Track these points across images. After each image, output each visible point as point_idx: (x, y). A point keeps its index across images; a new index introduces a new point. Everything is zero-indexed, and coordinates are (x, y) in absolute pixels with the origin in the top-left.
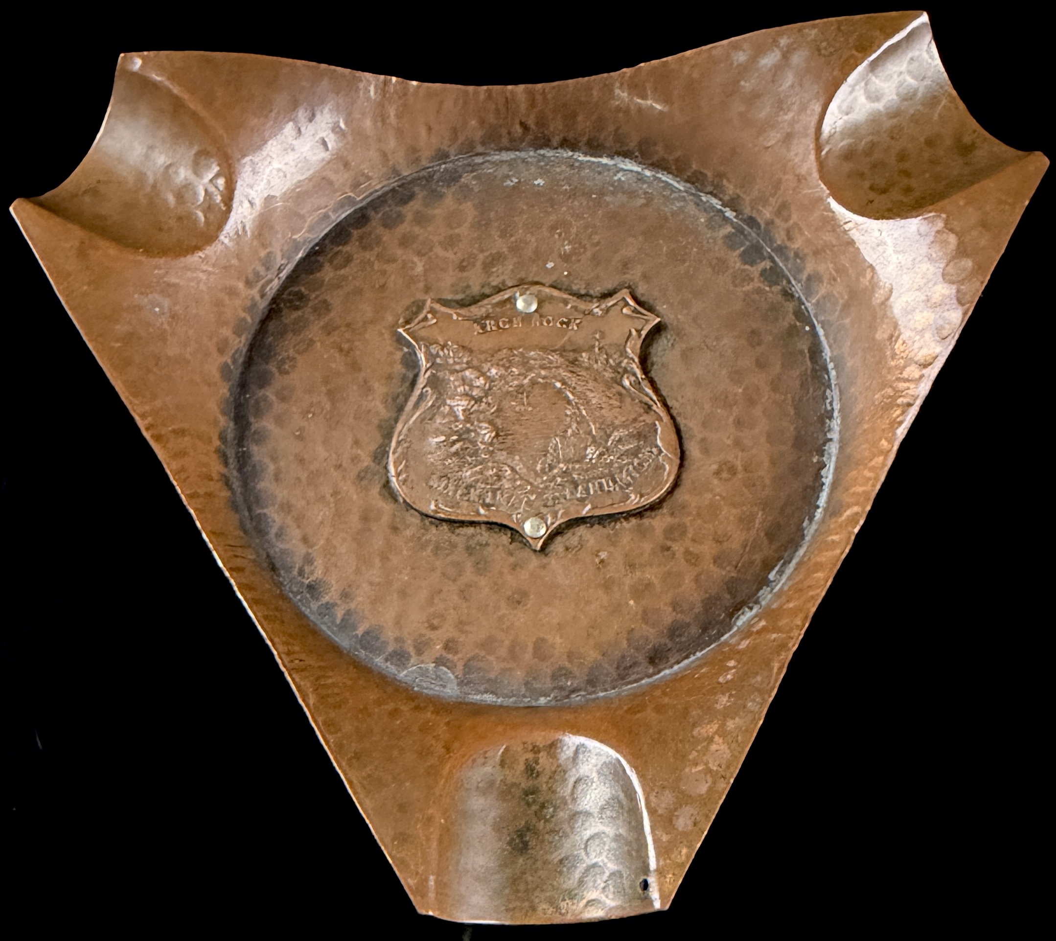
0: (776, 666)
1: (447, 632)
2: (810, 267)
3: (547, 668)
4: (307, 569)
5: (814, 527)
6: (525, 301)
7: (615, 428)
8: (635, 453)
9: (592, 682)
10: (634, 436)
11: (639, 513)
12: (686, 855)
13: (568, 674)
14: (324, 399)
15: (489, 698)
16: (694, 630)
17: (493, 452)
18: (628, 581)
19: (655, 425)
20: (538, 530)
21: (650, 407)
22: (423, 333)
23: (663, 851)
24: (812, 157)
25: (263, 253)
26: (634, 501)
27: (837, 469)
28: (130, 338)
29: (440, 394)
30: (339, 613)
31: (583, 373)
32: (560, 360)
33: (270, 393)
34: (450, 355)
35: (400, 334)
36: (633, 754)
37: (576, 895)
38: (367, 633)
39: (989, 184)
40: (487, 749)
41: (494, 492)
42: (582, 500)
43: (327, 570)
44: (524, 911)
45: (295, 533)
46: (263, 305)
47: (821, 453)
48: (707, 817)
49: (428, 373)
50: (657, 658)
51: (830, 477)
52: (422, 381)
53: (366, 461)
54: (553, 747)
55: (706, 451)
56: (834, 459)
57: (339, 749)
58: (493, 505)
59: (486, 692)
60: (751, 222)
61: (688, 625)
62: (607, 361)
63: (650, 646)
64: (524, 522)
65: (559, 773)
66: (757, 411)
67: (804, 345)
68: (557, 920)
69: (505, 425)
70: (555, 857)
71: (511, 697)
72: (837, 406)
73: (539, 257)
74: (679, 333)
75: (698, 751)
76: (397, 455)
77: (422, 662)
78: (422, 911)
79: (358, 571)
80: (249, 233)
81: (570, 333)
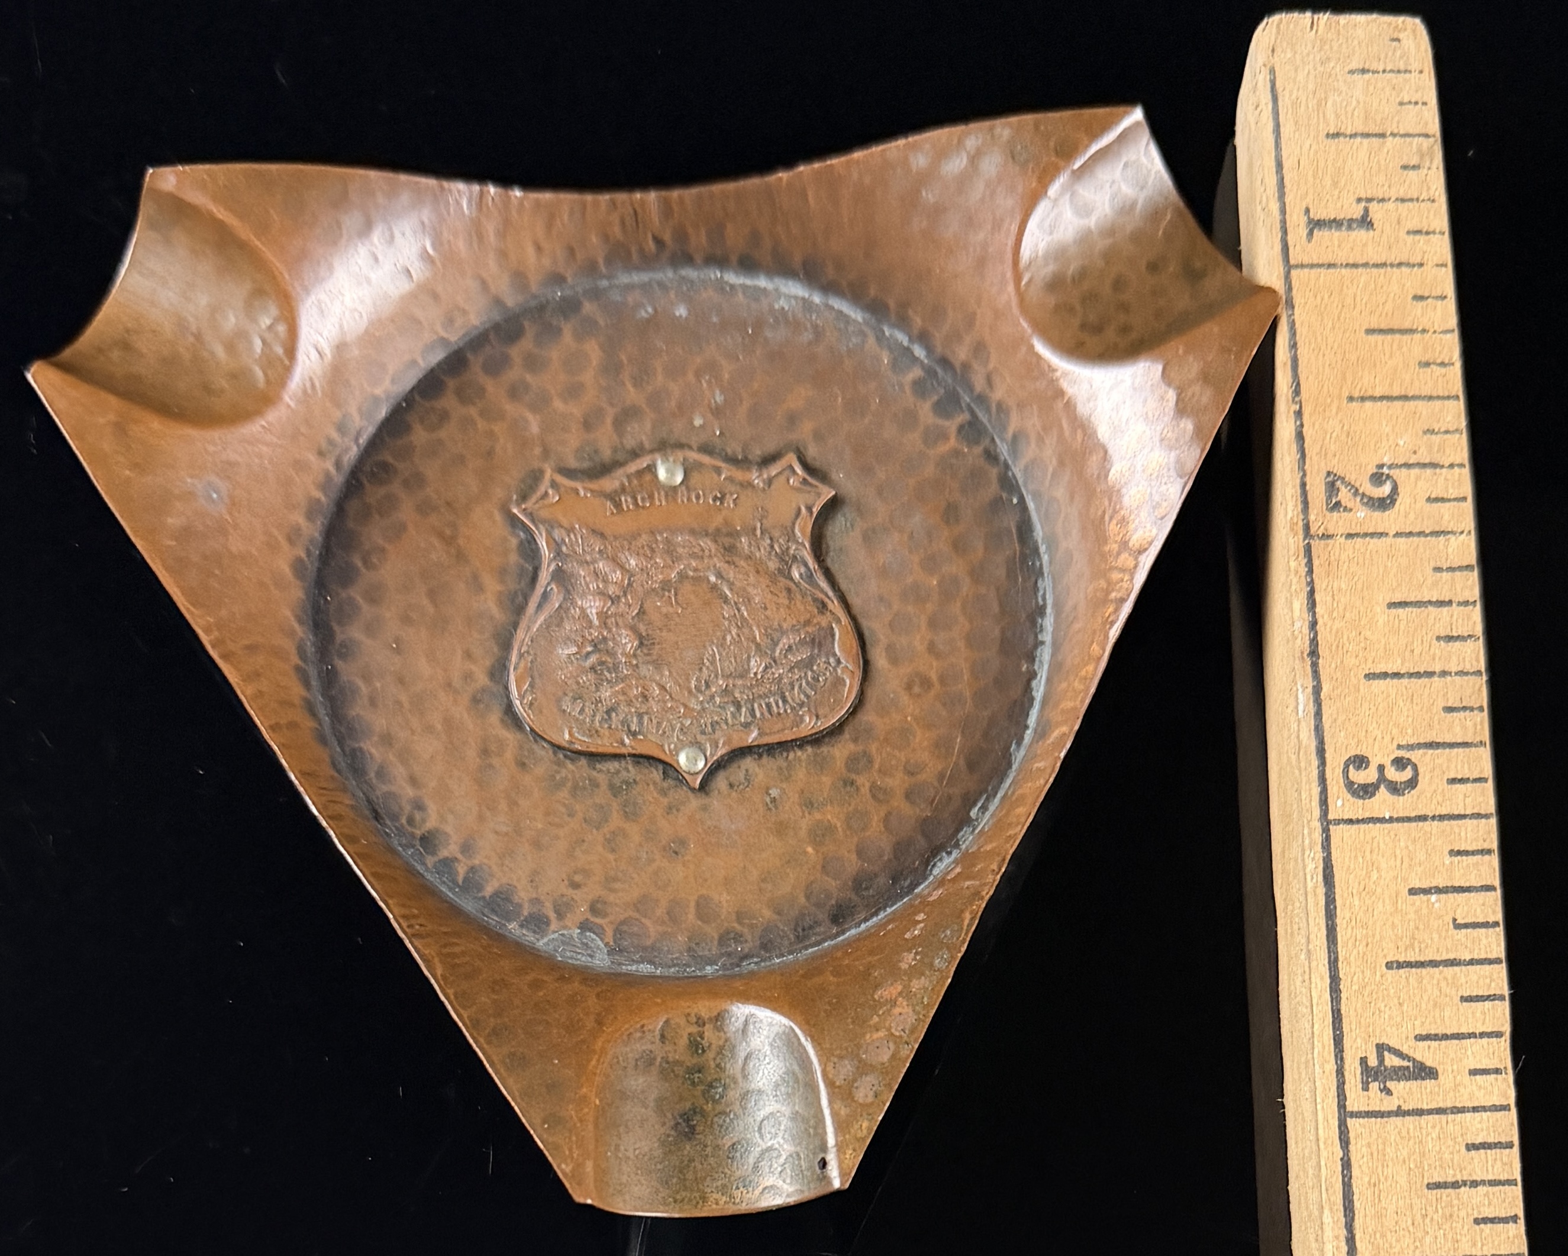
0: (967, 916)
1: (593, 890)
2: (1014, 423)
3: (712, 931)
4: (418, 816)
5: (1022, 752)
6: (668, 471)
7: (783, 632)
8: (809, 663)
9: (767, 946)
10: (806, 643)
11: (816, 740)
12: (866, 1128)
13: (738, 938)
14: (425, 601)
15: (646, 968)
16: (883, 880)
17: (637, 665)
18: (805, 824)
19: (832, 628)
20: (696, 764)
21: (824, 605)
22: (544, 514)
23: (841, 1127)
24: (1011, 288)
25: (337, 415)
26: (809, 725)
27: (1049, 680)
28: (185, 534)
29: (568, 592)
30: (461, 870)
31: (742, 563)
32: (713, 547)
33: (355, 593)
34: (578, 542)
35: (515, 514)
36: (808, 1023)
37: (750, 1182)
38: (497, 894)
39: (1212, 329)
40: (645, 1021)
41: (640, 716)
42: (747, 725)
43: (442, 819)
44: (694, 1202)
45: (399, 772)
46: (339, 479)
47: (1031, 658)
48: (889, 1086)
49: (553, 567)
50: (840, 916)
51: (1042, 689)
52: (544, 576)
53: (482, 679)
54: (719, 1019)
55: (894, 660)
56: (1046, 667)
57: (475, 1025)
58: (640, 733)
59: (642, 961)
60: (945, 362)
61: (876, 875)
62: (772, 547)
63: (833, 902)
64: (677, 755)
65: (726, 1049)
66: (956, 608)
67: (1011, 522)
68: (731, 1210)
69: (650, 632)
70: (727, 1142)
71: (670, 967)
72: (1050, 602)
73: (684, 410)
74: (860, 510)
75: (879, 1016)
76: (519, 671)
77: (565, 927)
78: (579, 1199)
79: (481, 818)
80: (319, 392)
81: (724, 512)
